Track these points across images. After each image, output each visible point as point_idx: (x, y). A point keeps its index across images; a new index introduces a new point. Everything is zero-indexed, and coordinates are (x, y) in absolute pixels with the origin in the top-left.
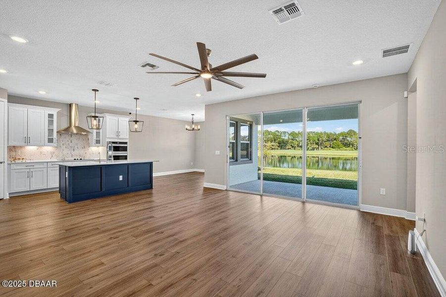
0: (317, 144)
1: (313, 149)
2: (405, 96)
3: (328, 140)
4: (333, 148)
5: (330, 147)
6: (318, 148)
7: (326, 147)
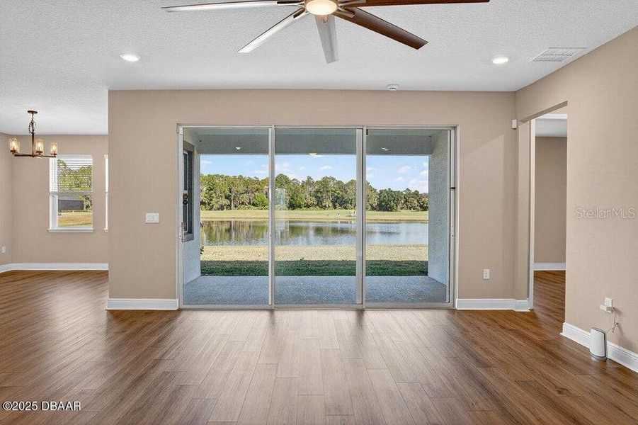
0: (228, 197)
1: (222, 208)
2: (514, 126)
3: (246, 192)
4: (254, 205)
5: (250, 203)
6: (230, 206)
7: (243, 203)
